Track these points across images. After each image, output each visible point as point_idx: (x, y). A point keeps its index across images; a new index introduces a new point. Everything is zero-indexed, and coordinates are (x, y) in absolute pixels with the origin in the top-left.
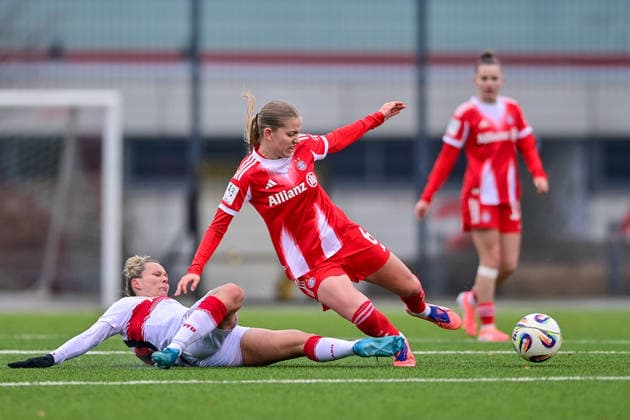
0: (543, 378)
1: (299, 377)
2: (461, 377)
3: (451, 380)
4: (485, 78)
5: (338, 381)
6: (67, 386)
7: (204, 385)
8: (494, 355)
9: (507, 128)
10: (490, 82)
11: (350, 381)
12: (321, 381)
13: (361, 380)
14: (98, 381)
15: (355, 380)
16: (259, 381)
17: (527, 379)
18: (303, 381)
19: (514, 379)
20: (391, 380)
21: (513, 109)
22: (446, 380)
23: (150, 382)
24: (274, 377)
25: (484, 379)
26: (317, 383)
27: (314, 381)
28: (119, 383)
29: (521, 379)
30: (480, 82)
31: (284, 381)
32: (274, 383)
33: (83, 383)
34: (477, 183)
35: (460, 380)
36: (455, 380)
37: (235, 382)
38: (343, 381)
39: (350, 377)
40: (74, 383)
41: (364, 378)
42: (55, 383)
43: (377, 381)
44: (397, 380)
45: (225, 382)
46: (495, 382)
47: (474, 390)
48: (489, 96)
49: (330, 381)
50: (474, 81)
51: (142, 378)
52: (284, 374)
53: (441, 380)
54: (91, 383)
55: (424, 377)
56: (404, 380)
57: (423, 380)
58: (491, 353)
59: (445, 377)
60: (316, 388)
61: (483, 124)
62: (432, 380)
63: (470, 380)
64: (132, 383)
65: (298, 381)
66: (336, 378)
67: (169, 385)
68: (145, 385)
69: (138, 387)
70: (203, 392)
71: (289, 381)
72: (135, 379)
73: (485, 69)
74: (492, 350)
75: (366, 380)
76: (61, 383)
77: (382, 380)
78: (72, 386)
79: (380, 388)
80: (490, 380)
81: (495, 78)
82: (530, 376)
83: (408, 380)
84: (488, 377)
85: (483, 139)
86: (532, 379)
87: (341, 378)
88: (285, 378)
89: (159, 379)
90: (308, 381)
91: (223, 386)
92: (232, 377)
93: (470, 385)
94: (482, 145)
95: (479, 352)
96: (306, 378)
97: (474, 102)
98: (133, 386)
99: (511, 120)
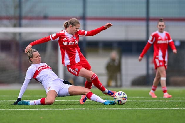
0: (182, 108)
1: (113, 108)
2: (158, 108)
3: (156, 109)
4: (160, 26)
5: (124, 109)
6: (49, 110)
7: (87, 110)
8: (168, 102)
9: (166, 40)
10: (161, 27)
11: (127, 109)
12: (119, 109)
13: (130, 109)
14: (57, 108)
15: (129, 109)
16: (102, 109)
17: (177, 108)
18: (114, 109)
19: (173, 109)
20: (139, 109)
22: (154, 109)
23: (72, 109)
24: (106, 108)
25: (165, 109)
26: (118, 109)
27: (117, 109)
28: (63, 109)
29: (175, 109)
30: (159, 27)
31: (109, 109)
32: (106, 109)
33: (53, 109)
35: (158, 109)
36: (157, 109)
37: (95, 109)
38: (126, 109)
39: (128, 108)
40: (50, 109)
41: (131, 108)
42: (45, 109)
43: (135, 109)
44: (141, 109)
45: (92, 109)
46: (168, 109)
47: (162, 112)
48: (161, 31)
49: (122, 109)
50: (157, 26)
51: (69, 108)
52: (109, 107)
53: (153, 109)
54: (55, 109)
55: (148, 108)
56: (142, 109)
57: (148, 109)
58: (167, 101)
59: (154, 108)
60: (118, 111)
61: (159, 38)
62: (150, 109)
63: (161, 109)
64: (67, 109)
65: (113, 109)
66: (124, 108)
67: (77, 110)
68: (70, 110)
69: (68, 110)
70: (86, 112)
71: (110, 109)
72: (67, 108)
73: (160, 23)
74: (168, 100)
75: (132, 109)
76: (47, 109)
77: (136, 109)
78: (50, 110)
79: (136, 111)
80: (167, 109)
81: (163, 26)
82: (178, 108)
83: (144, 109)
84: (166, 108)
85: (159, 42)
86: (178, 109)
87: (125, 108)
88: (109, 108)
89: (74, 108)
90: (116, 109)
91: (92, 110)
92: (95, 108)
93: (161, 110)
94: (159, 44)
95: (164, 101)
96: (115, 108)
97: (157, 32)
98: (67, 110)
99: (167, 38)
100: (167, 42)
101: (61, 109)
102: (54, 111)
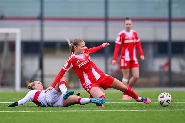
0: (141, 110)
1: (71, 110)
2: (118, 110)
3: (115, 111)
4: (127, 25)
5: (82, 111)
6: (5, 112)
7: (44, 112)
8: (127, 104)
9: (133, 39)
10: (128, 26)
11: (86, 111)
12: (78, 111)
13: (89, 111)
14: (14, 111)
15: (87, 111)
16: (60, 111)
17: (136, 110)
18: (72, 111)
19: (133, 110)
20: (98, 111)
21: (135, 34)
22: (113, 111)
23: (29, 111)
24: (64, 110)
25: (124, 111)
26: (77, 112)
27: (76, 111)
28: (20, 112)
29: (135, 110)
30: (126, 26)
31: (67, 111)
32: (64, 112)
33: (10, 112)
34: (124, 55)
35: (117, 111)
36: (116, 111)
37: (53, 111)
38: (84, 111)
39: (86, 110)
40: (7, 111)
41: (90, 110)
42: (2, 112)
43: (94, 111)
44: (99, 111)
45: (50, 111)
46: (127, 111)
47: (121, 113)
48: (128, 30)
49: (80, 111)
50: (124, 25)
51: (26, 110)
52: (67, 109)
53: (112, 111)
54: (12, 112)
55: (107, 110)
56: (101, 111)
57: (107, 111)
58: (126, 103)
59: (113, 110)
60: (76, 113)
61: (126, 38)
62: (109, 111)
63: (120, 111)
64: (24, 111)
65: (71, 111)
66: (82, 110)
67: (34, 112)
68: (28, 112)
69: (25, 113)
70: (44, 114)
71: (68, 111)
72: (25, 111)
73: (127, 22)
74: (126, 102)
75: (90, 111)
76: (3, 112)
77: (95, 111)
78: (7, 112)
79: (94, 113)
80: (126, 111)
81: (130, 25)
82: (137, 110)
83: (103, 111)
84: (125, 110)
85: (126, 42)
86: (138, 110)
87: (83, 110)
88: (67, 110)
89: (31, 110)
90: (74, 111)
91: (50, 112)
92: (52, 110)
93: (120, 112)
94: (126, 44)
95: (123, 103)
96: (73, 110)
97: (124, 31)
98: (24, 112)
99: (134, 37)
100: (135, 41)
101: (18, 112)
102: (11, 114)
